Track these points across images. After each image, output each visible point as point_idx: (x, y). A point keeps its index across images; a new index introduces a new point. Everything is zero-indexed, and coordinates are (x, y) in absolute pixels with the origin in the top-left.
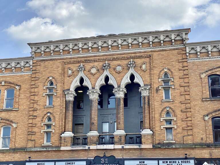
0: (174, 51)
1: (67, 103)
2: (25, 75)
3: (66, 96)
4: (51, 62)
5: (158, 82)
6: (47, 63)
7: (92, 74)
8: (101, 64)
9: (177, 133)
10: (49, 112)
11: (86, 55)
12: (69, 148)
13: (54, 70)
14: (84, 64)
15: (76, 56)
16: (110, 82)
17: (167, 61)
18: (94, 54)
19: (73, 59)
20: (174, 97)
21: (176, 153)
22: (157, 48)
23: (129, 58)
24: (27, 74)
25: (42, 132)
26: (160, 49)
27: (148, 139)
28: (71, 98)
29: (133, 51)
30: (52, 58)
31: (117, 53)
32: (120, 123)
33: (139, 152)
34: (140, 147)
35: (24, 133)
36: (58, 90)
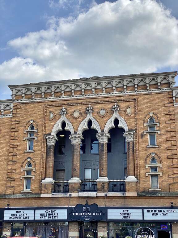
0: (160, 95)
1: (48, 148)
2: (5, 118)
3: (48, 140)
4: (32, 105)
5: (143, 127)
6: (28, 106)
7: (74, 118)
8: (84, 107)
9: (163, 181)
10: (29, 158)
11: (68, 98)
12: (49, 195)
13: (35, 114)
14: (66, 107)
15: (58, 99)
16: (94, 126)
17: (153, 105)
18: (77, 98)
19: (55, 103)
20: (160, 142)
21: (161, 201)
22: (142, 91)
23: (113, 102)
24: (7, 118)
25: (21, 178)
26: (146, 92)
27: (133, 186)
28: (52, 143)
29: (117, 94)
30: (33, 101)
31: (101, 97)
32: (103, 170)
33: (123, 200)
34: (124, 195)
35: (2, 179)
36: (39, 135)
